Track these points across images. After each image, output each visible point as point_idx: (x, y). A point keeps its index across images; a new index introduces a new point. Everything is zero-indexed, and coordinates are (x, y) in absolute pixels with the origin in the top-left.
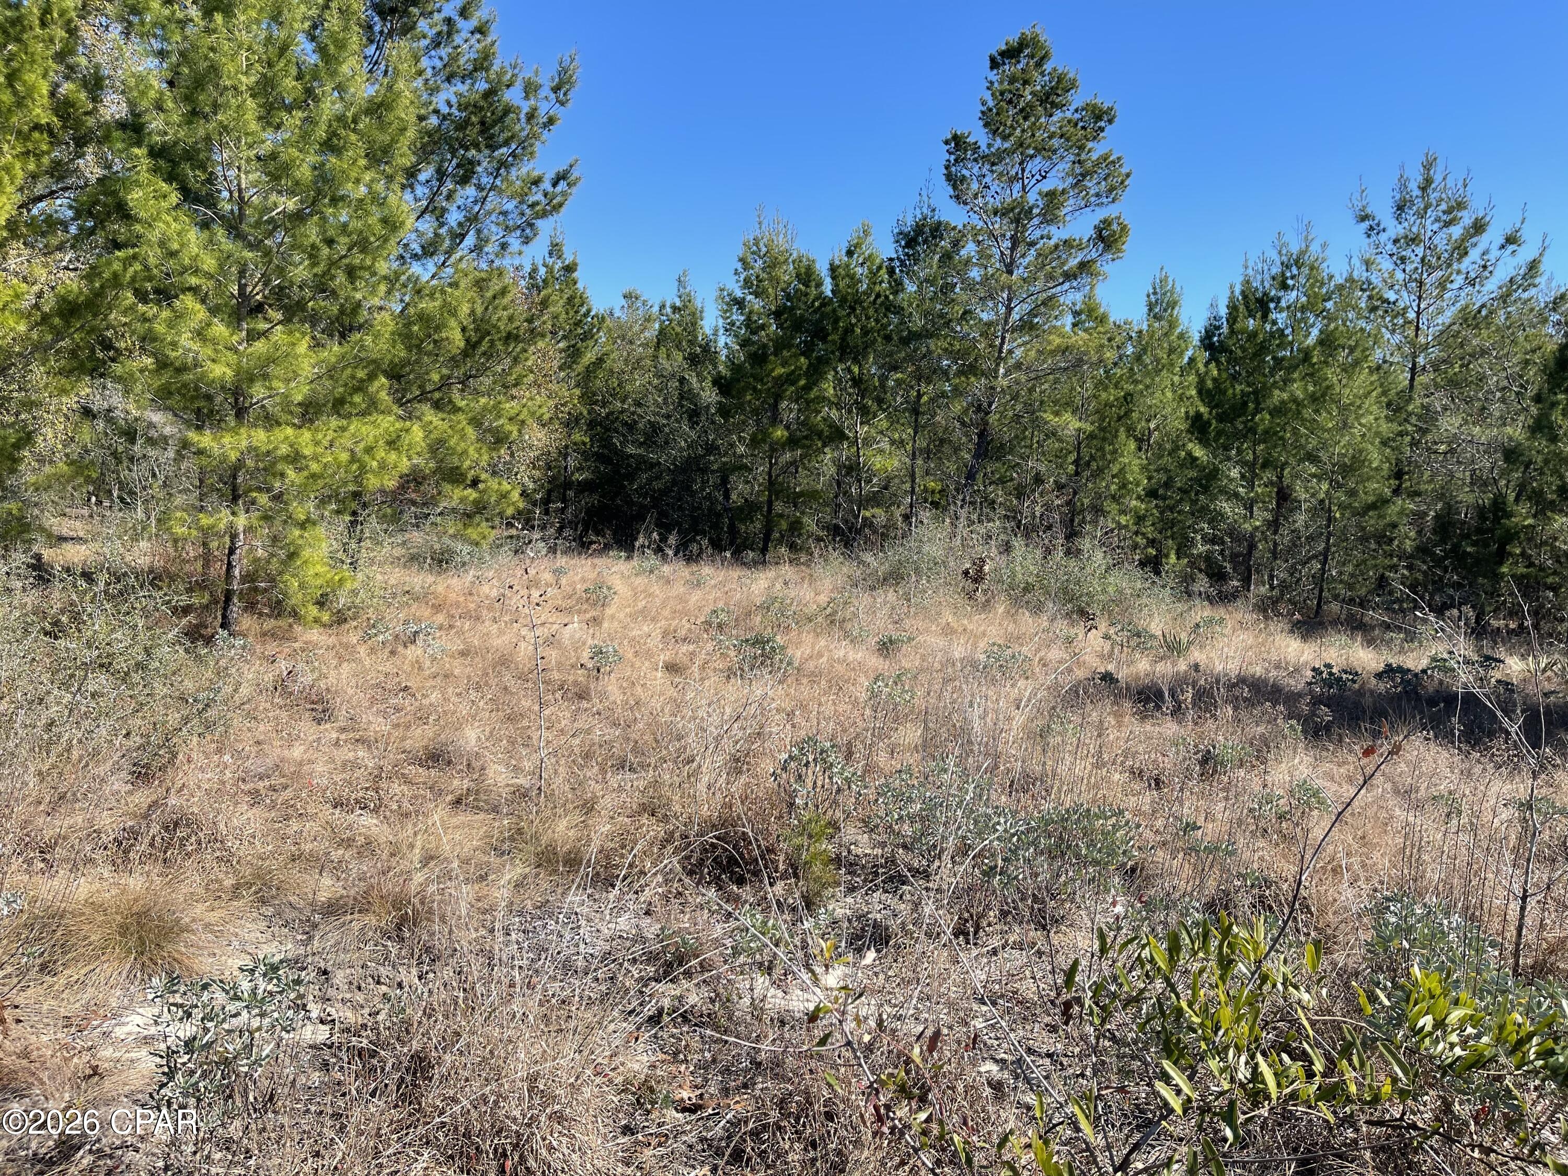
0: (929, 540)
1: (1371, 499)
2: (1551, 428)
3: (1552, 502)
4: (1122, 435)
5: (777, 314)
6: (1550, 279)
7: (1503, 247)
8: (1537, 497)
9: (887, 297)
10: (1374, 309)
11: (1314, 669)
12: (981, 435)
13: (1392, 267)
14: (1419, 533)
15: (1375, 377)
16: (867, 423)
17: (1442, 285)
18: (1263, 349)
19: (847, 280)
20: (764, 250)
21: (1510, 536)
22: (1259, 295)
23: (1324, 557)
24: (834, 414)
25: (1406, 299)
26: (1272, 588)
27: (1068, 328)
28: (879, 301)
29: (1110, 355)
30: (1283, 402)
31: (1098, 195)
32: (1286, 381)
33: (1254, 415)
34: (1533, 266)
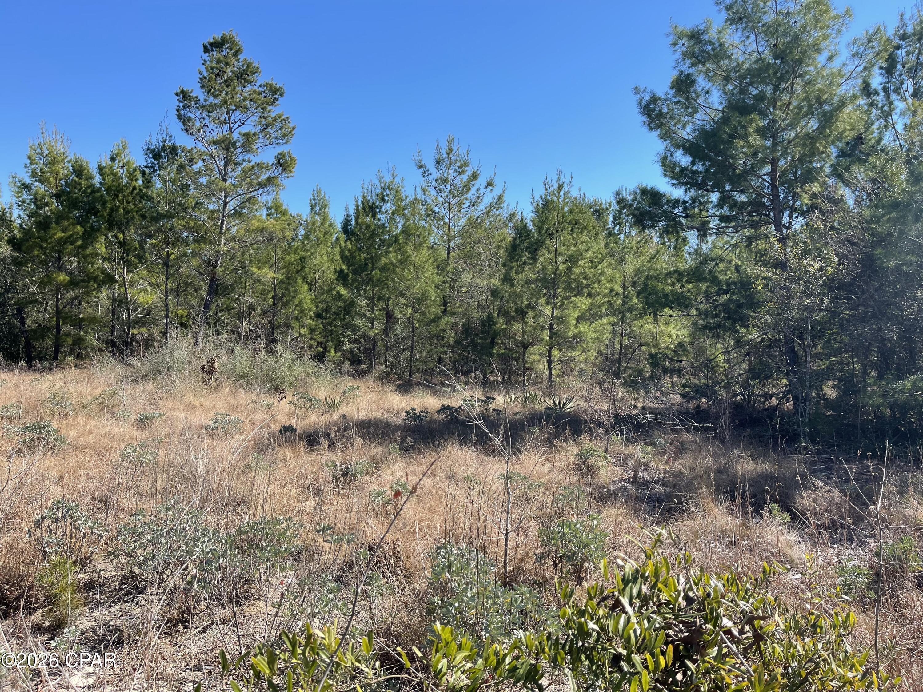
0: (178, 348)
1: (432, 317)
2: (511, 280)
3: (513, 317)
4: (300, 281)
5: (58, 196)
6: (508, 205)
7: (486, 187)
8: (506, 314)
9: (141, 190)
10: (428, 215)
11: (406, 412)
12: (212, 280)
13: (435, 194)
14: (456, 333)
15: (430, 252)
16: (131, 272)
17: (460, 205)
18: (373, 235)
19: (112, 177)
20: (46, 152)
21: (496, 335)
22: (370, 204)
23: (411, 349)
24: (107, 266)
25: (443, 212)
26: (386, 367)
27: (264, 217)
28: (135, 192)
29: (289, 234)
30: (385, 264)
31: (276, 138)
32: (387, 253)
33: (371, 271)
34: (500, 198)
